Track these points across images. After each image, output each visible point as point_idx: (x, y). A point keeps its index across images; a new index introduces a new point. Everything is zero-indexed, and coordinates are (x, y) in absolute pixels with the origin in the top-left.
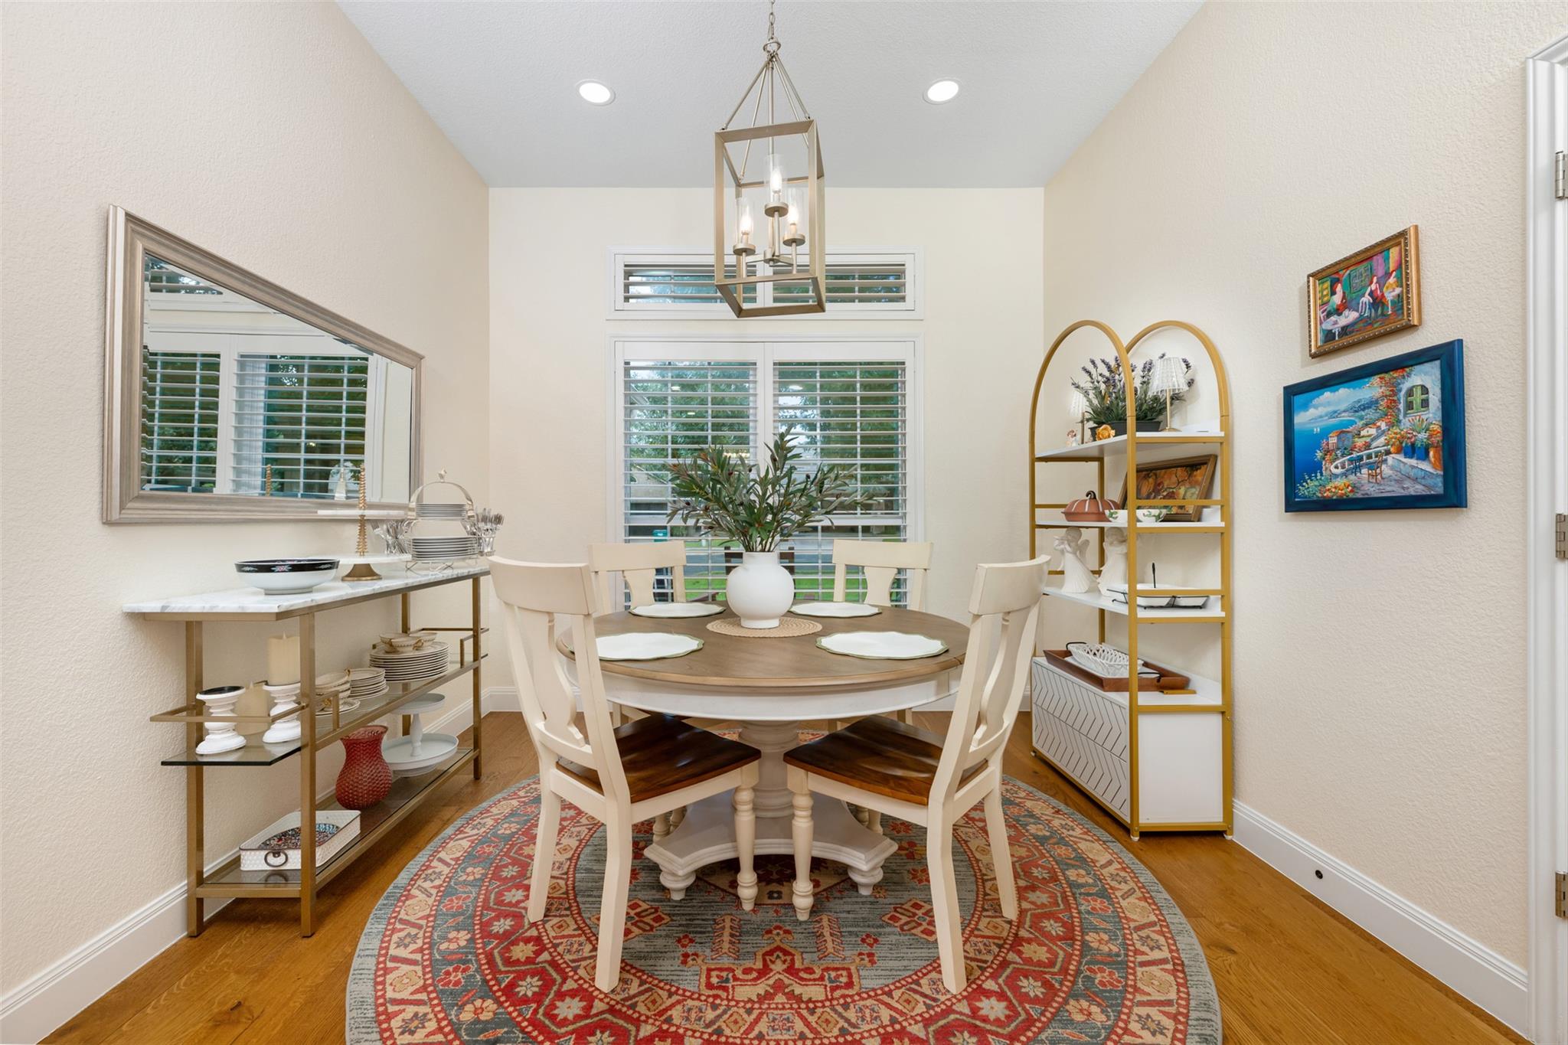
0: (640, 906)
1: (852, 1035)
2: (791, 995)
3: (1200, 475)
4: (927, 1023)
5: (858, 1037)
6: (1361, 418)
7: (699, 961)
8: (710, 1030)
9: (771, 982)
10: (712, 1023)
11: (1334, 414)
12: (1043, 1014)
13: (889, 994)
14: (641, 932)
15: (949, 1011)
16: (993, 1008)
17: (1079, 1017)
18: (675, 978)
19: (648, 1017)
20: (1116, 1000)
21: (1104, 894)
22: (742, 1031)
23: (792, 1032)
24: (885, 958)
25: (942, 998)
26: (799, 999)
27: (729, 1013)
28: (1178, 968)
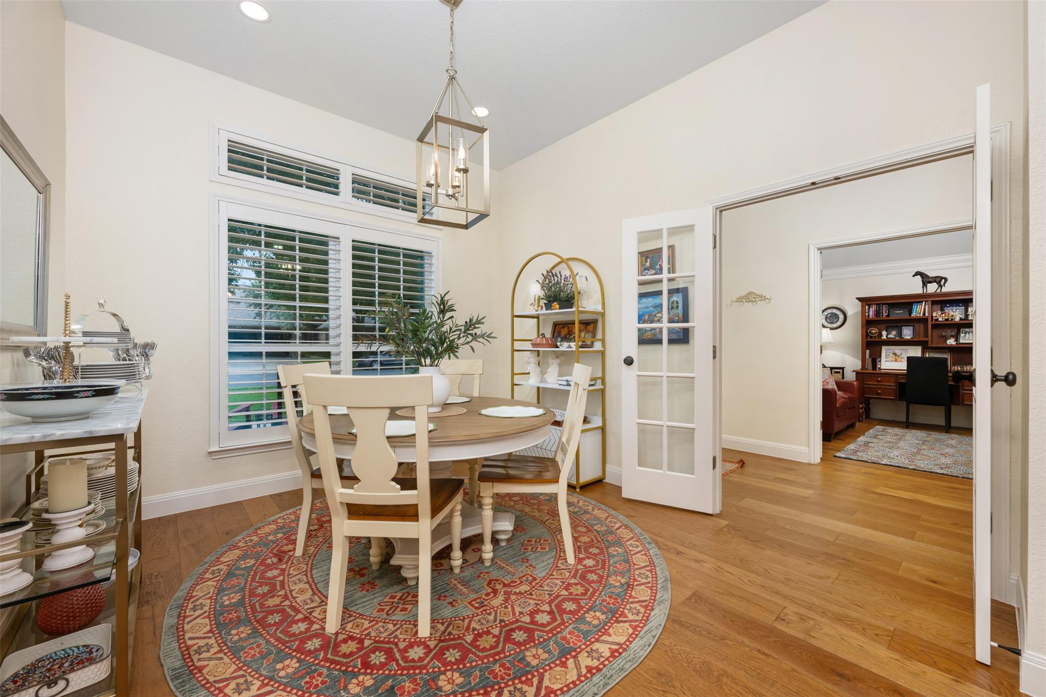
0: (397, 596)
1: (554, 594)
2: (515, 593)
3: (590, 327)
4: (574, 577)
5: (557, 594)
6: (657, 310)
7: (459, 601)
8: (498, 622)
9: (502, 593)
10: (495, 621)
11: (647, 307)
12: (605, 556)
13: (552, 575)
14: (413, 606)
15: (577, 571)
16: (590, 562)
17: (615, 553)
18: (457, 613)
19: (463, 634)
20: (619, 543)
21: (586, 512)
22: (511, 615)
23: (531, 605)
24: (537, 564)
25: (571, 567)
26: (520, 593)
27: (498, 612)
28: (627, 527)
